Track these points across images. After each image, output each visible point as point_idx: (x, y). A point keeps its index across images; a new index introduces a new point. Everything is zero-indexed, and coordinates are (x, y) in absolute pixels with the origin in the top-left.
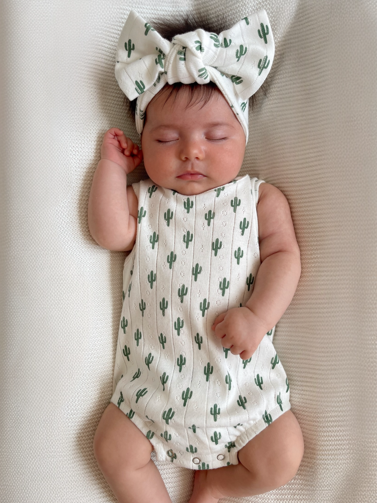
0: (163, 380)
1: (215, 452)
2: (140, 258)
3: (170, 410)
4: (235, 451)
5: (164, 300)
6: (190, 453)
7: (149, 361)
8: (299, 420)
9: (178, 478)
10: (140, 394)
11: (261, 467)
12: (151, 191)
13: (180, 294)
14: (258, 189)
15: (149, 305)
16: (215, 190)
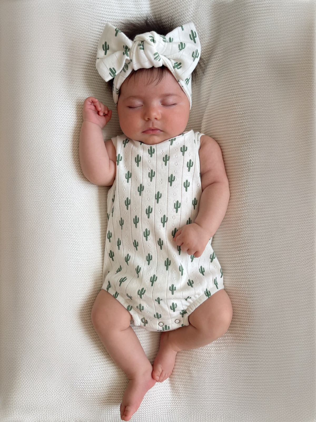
0: (138, 270)
1: (173, 318)
2: (119, 189)
3: (143, 289)
4: (186, 316)
5: (136, 217)
6: (157, 318)
7: (127, 259)
8: (230, 296)
9: (149, 340)
10: (122, 281)
11: (204, 325)
12: (125, 143)
13: (147, 213)
14: (199, 140)
15: (126, 221)
16: (169, 141)
